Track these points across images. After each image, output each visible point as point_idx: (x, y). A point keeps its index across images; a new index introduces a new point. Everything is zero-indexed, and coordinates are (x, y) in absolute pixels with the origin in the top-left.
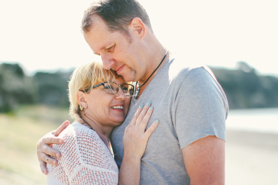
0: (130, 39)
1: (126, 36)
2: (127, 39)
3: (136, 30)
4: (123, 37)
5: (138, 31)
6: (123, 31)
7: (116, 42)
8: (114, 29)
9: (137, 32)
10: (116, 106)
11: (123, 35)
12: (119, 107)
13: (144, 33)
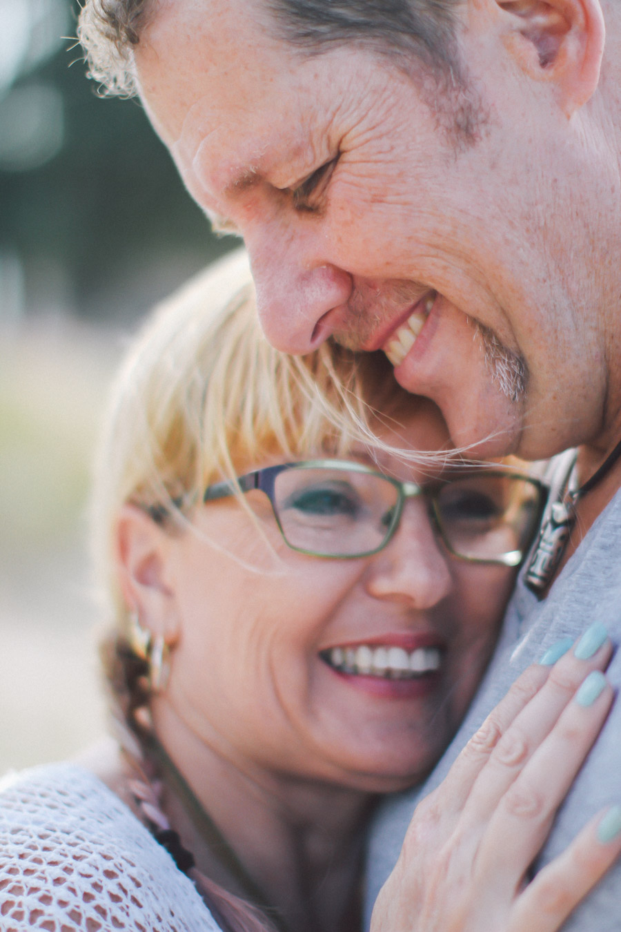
0: (467, 109)
1: (428, 84)
2: (437, 110)
3: (524, 33)
4: (407, 90)
5: (538, 42)
6: (406, 39)
7: (343, 128)
8: (323, 29)
9: (531, 53)
10: (373, 645)
11: (405, 71)
12: (396, 660)
13: (586, 59)
